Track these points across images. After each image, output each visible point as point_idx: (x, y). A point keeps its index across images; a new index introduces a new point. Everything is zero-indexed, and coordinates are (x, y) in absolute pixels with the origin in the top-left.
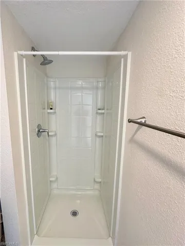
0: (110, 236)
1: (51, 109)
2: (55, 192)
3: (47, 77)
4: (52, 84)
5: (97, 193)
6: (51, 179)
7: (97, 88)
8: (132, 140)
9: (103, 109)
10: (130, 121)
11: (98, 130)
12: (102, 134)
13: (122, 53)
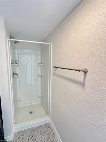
0: (47, 115)
1: (17, 64)
2: (19, 106)
3: (15, 48)
4: (17, 52)
5: (40, 102)
6: (17, 100)
7: (38, 55)
8: (54, 74)
9: (41, 64)
10: (53, 67)
11: (39, 73)
12: (41, 75)
13: (49, 43)
